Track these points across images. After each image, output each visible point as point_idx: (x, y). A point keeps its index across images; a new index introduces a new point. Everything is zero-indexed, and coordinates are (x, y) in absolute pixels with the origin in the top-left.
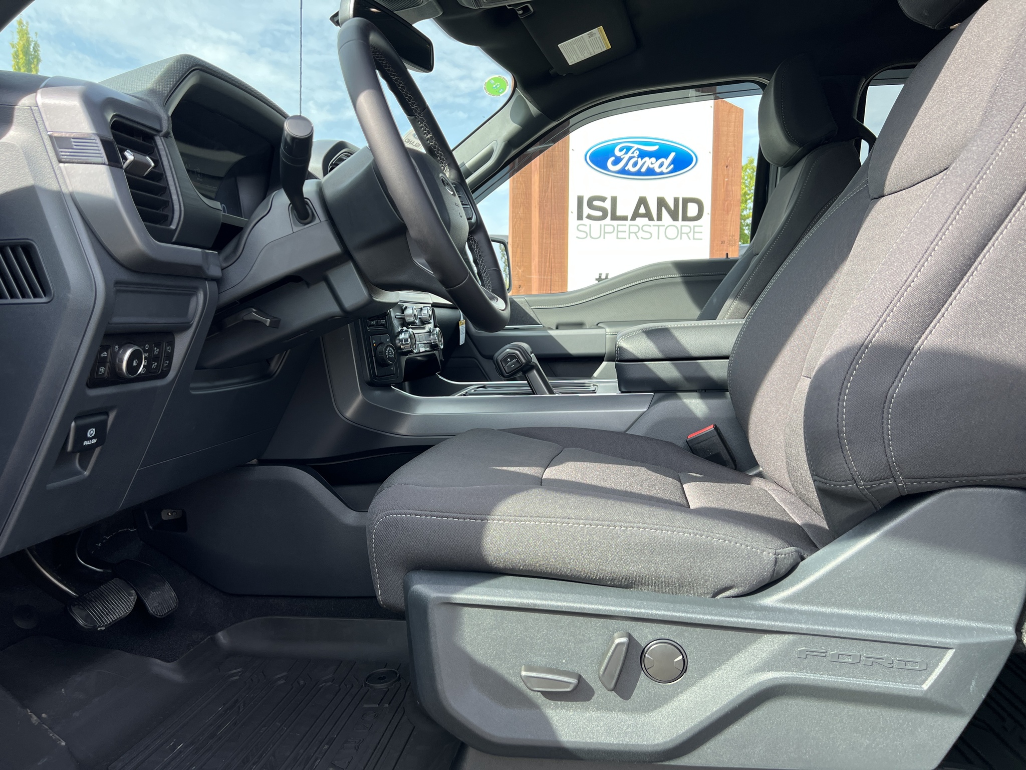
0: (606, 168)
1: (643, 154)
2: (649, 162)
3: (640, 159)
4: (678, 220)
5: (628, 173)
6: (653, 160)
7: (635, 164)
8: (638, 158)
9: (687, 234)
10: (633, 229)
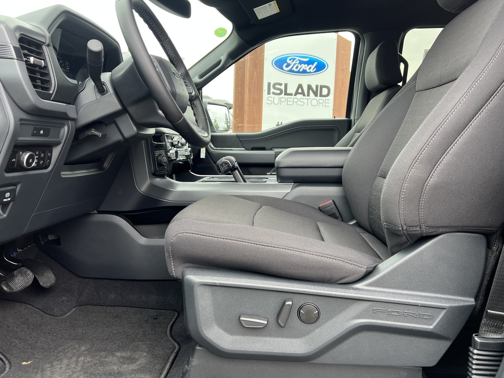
0: (283, 69)
1: (301, 62)
2: (304, 67)
3: (299, 65)
4: (317, 96)
5: (294, 72)
6: (306, 65)
7: (297, 68)
8: (299, 64)
9: (322, 103)
10: (295, 100)
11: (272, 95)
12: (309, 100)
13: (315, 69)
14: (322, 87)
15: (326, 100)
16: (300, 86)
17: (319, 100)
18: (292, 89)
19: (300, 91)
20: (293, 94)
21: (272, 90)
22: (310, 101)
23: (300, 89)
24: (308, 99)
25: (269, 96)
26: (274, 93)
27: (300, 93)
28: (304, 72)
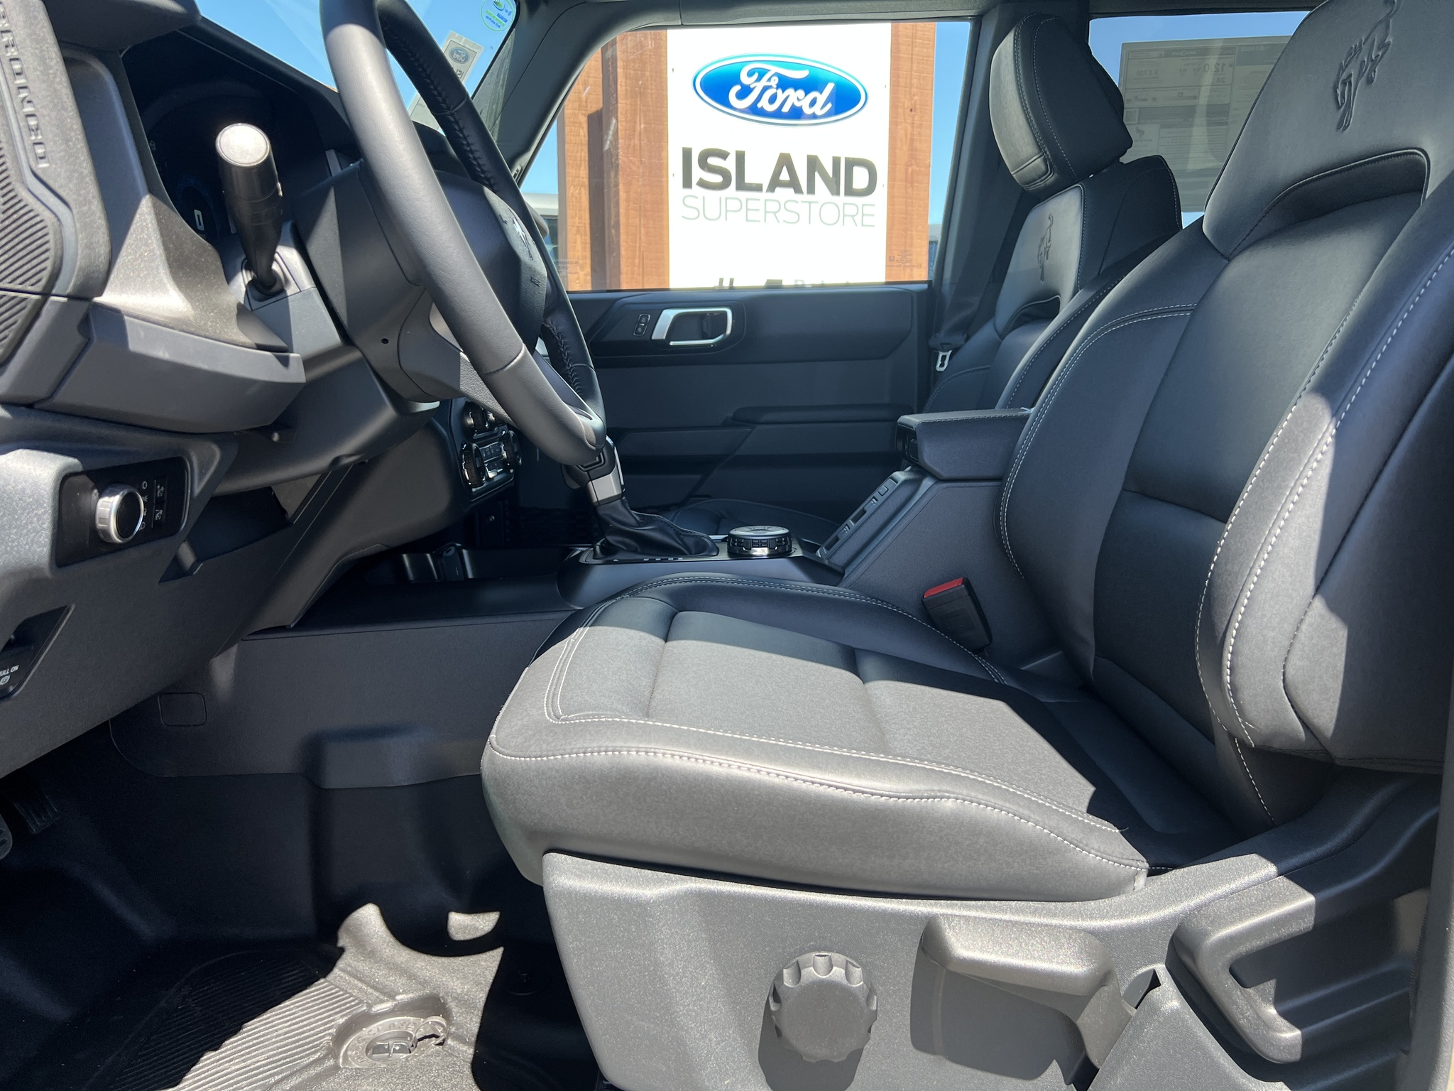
0: (728, 105)
1: (785, 83)
2: (795, 97)
3: (780, 91)
4: (838, 193)
5: (762, 113)
6: (801, 93)
7: (772, 99)
8: (777, 89)
9: (853, 216)
10: (772, 206)
11: (696, 189)
12: (812, 205)
13: (829, 105)
14: (851, 163)
15: (863, 205)
16: (785, 161)
17: (844, 204)
18: (758, 172)
19: (785, 176)
20: (765, 187)
21: (697, 173)
22: (815, 208)
23: (785, 169)
24: (810, 203)
25: (687, 191)
26: (702, 184)
27: (785, 185)
28: (796, 113)
